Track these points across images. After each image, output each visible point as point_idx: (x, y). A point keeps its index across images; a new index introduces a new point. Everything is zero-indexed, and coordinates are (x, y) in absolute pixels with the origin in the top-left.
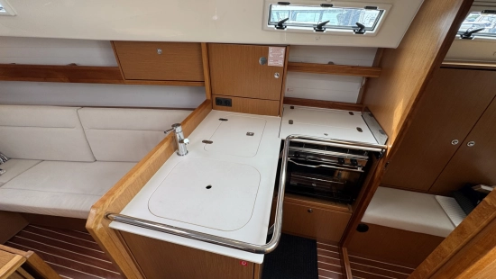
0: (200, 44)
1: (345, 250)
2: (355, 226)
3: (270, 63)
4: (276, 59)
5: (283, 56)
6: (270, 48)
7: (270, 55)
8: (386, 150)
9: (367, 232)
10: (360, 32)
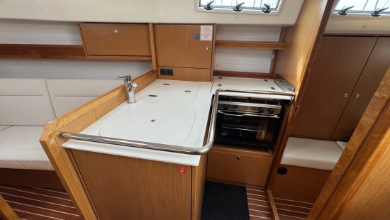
0: (147, 24)
1: (270, 192)
2: (276, 169)
3: (202, 38)
4: (206, 35)
5: (211, 33)
6: (202, 27)
7: (202, 32)
8: (295, 96)
9: (286, 175)
10: (267, 12)
